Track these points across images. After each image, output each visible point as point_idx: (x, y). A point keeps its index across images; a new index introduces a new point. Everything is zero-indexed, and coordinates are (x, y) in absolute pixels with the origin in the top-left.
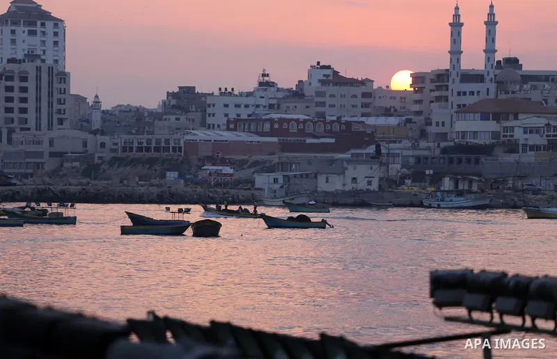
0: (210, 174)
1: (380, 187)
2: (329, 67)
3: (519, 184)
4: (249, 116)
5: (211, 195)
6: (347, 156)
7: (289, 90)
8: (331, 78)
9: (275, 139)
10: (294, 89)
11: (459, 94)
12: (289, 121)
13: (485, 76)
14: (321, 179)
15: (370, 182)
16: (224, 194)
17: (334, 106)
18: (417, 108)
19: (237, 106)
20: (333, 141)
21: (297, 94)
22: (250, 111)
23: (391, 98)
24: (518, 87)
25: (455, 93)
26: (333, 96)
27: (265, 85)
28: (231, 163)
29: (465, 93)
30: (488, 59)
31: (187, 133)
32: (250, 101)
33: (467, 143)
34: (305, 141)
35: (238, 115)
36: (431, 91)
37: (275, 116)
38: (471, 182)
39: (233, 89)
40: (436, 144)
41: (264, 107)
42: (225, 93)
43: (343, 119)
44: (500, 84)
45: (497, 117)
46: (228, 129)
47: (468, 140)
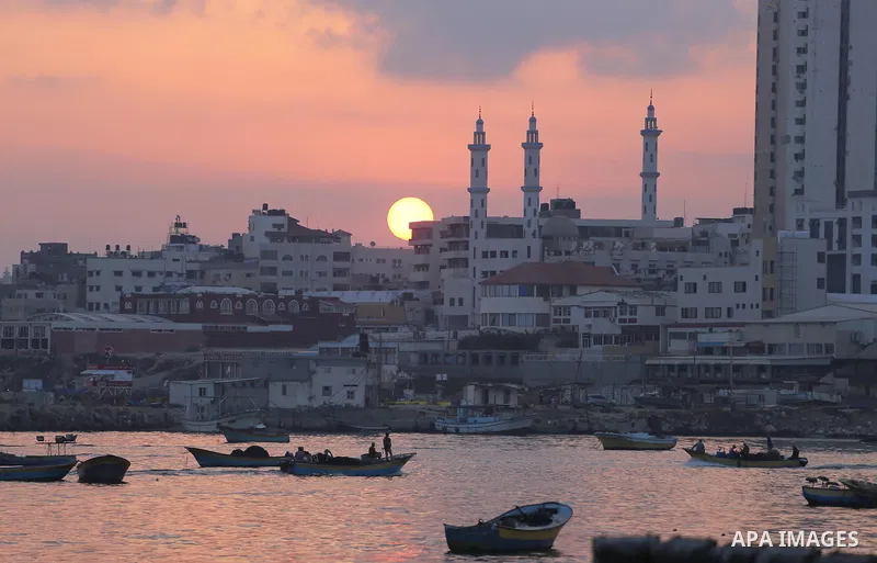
0: (95, 383)
1: (367, 400)
2: (282, 213)
3: (581, 394)
4: (155, 289)
5: (98, 415)
6: (313, 352)
7: (218, 249)
8: (284, 230)
9: (198, 327)
10: (226, 247)
11: (485, 255)
12: (219, 297)
13: (525, 227)
14: (275, 390)
15: (352, 393)
16: (120, 413)
17: (290, 273)
18: (419, 276)
19: (137, 274)
20: (288, 328)
21: (232, 254)
22: (158, 280)
23: (378, 261)
24: (574, 245)
25: (479, 254)
26: (288, 258)
27: (181, 240)
28: (127, 365)
29: (493, 254)
30: (529, 202)
31: (57, 318)
32: (156, 265)
33: (499, 331)
34: (245, 328)
35: (138, 289)
36: (442, 250)
37: (198, 290)
38: (507, 392)
39: (128, 248)
40: (452, 332)
41: (180, 275)
42: (115, 254)
43: (305, 295)
44: (548, 240)
45: (544, 292)
46: (123, 311)
47: (501, 327)
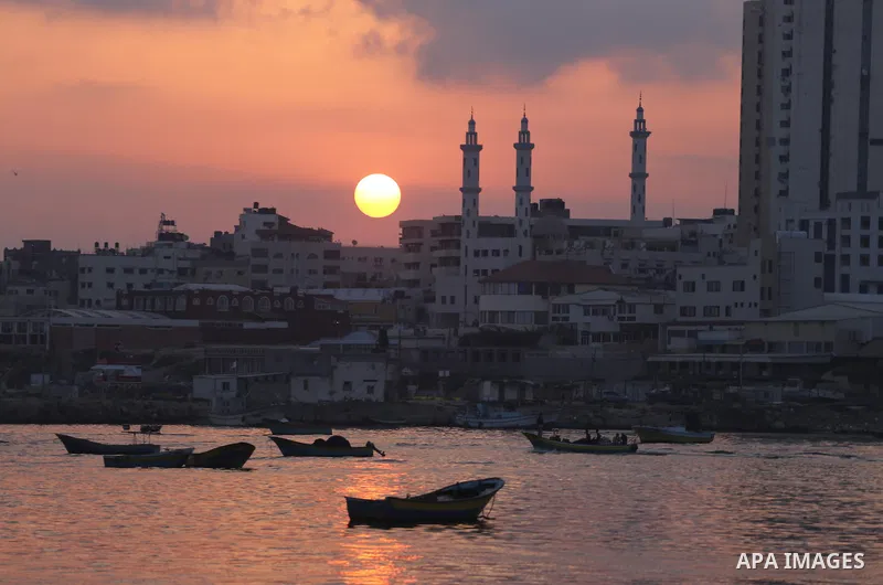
0: (105, 378)
1: (386, 395)
2: (273, 211)
3: (594, 391)
4: (146, 286)
5: (124, 409)
6: (314, 348)
7: (202, 246)
8: (276, 228)
9: (195, 323)
10: (208, 245)
11: (476, 254)
12: (215, 294)
13: (517, 227)
14: (296, 386)
16: (146, 407)
17: (281, 271)
18: (410, 275)
19: (128, 271)
20: (284, 325)
21: (222, 247)
22: (148, 278)
23: (360, 259)
24: (565, 245)
25: (471, 254)
26: (279, 256)
27: (169, 238)
28: (141, 361)
29: (485, 253)
30: (520, 202)
31: (55, 313)
32: (149, 262)
33: (499, 329)
34: (242, 325)
35: (130, 286)
36: (433, 249)
37: (194, 286)
38: (523, 388)
39: (117, 245)
40: (452, 330)
41: (171, 272)
42: (103, 252)
43: (301, 292)
44: (540, 240)
45: (543, 290)
46: (119, 307)
47: (499, 325)
